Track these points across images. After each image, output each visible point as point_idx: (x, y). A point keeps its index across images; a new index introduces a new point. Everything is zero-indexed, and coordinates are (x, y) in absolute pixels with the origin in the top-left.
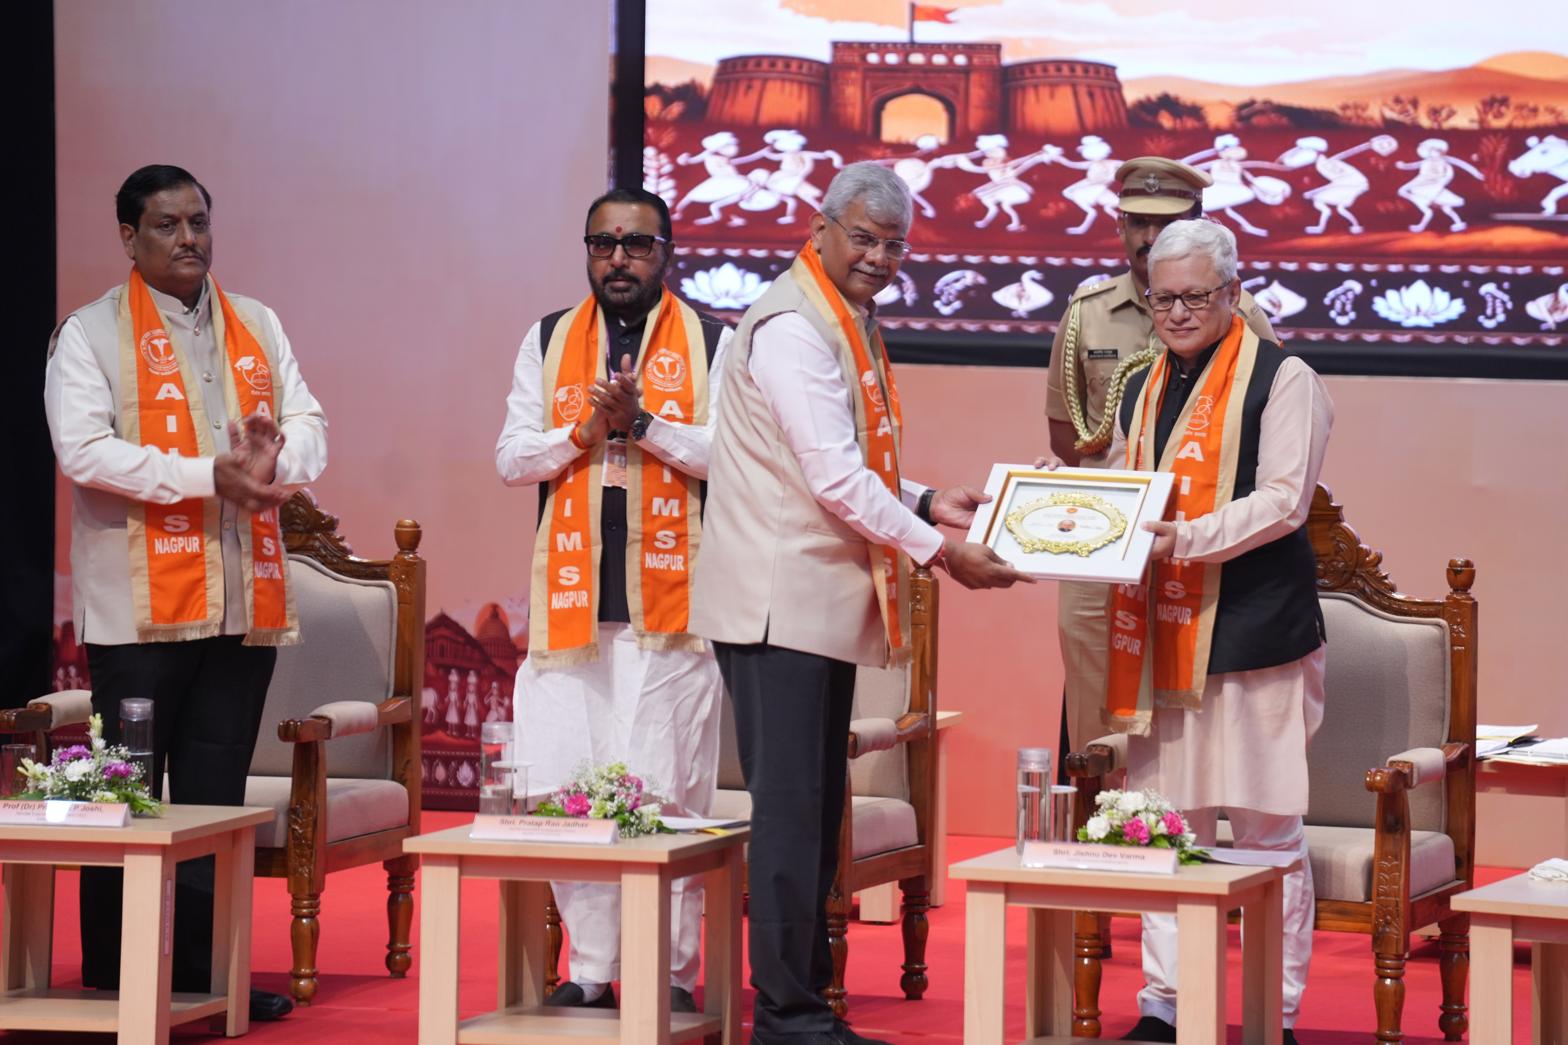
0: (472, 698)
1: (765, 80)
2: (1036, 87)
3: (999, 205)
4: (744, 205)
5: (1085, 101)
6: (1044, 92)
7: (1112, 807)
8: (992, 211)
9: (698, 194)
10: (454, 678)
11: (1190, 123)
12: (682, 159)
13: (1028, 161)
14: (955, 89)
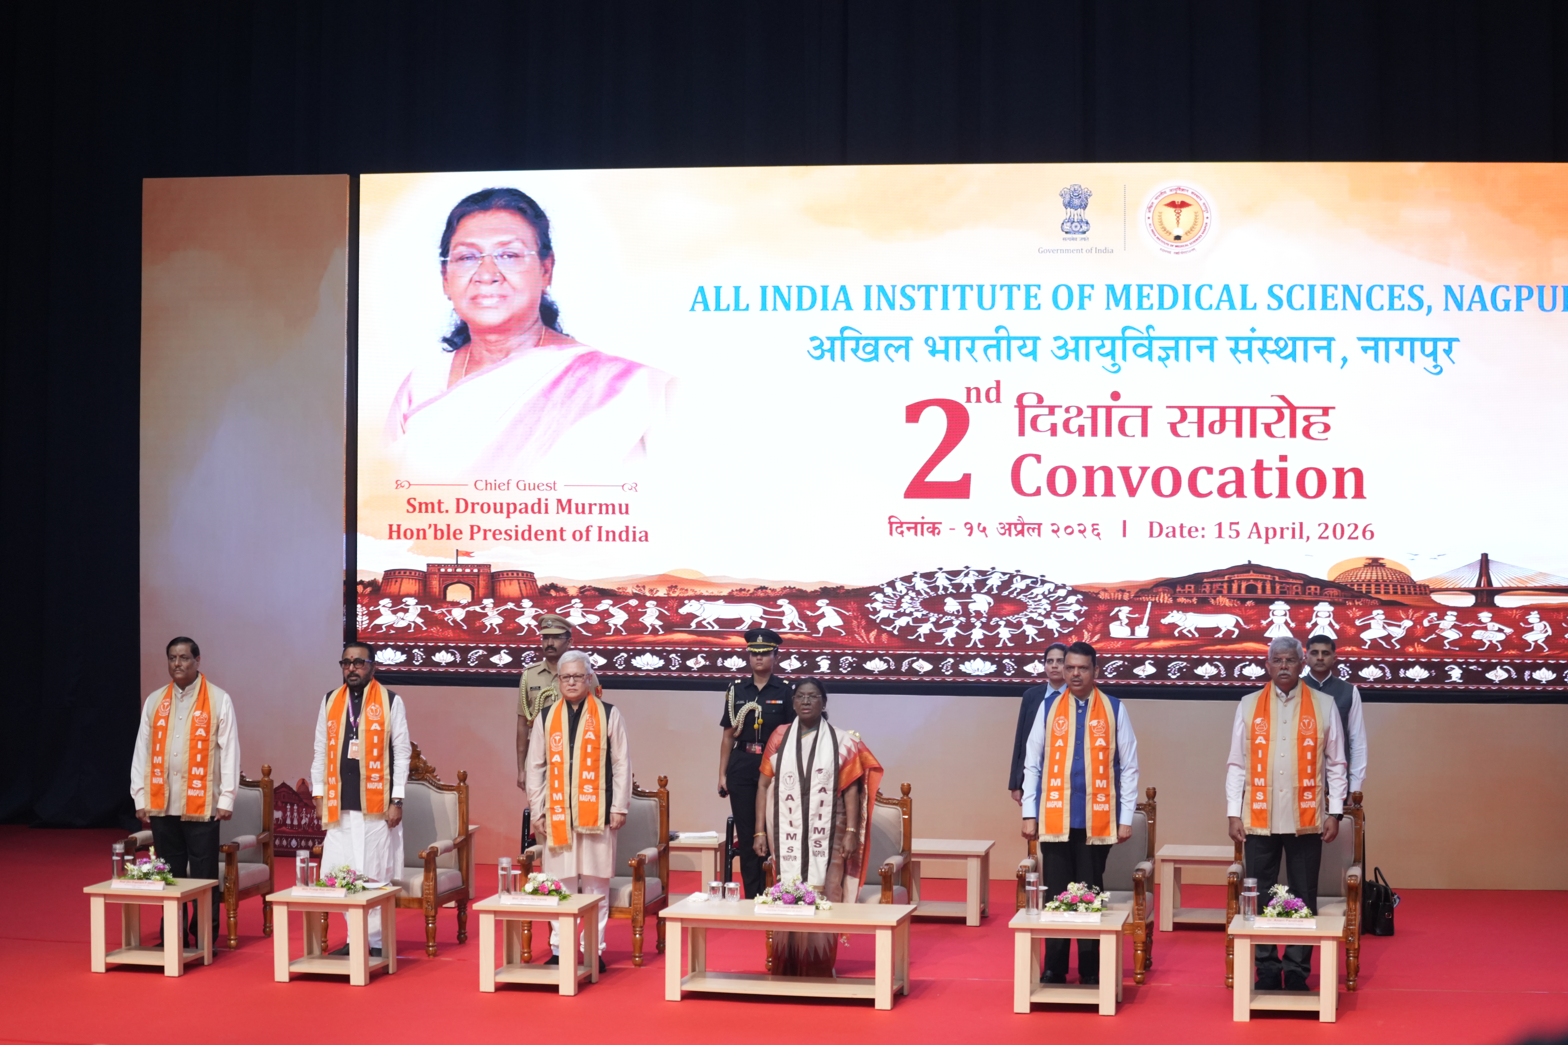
0: (295, 814)
1: (403, 578)
2: (504, 580)
3: (491, 624)
4: (394, 625)
5: (523, 585)
6: (507, 582)
7: (534, 879)
8: (489, 627)
9: (378, 621)
10: (289, 807)
11: (562, 594)
12: (371, 609)
13: (502, 608)
14: (474, 581)
